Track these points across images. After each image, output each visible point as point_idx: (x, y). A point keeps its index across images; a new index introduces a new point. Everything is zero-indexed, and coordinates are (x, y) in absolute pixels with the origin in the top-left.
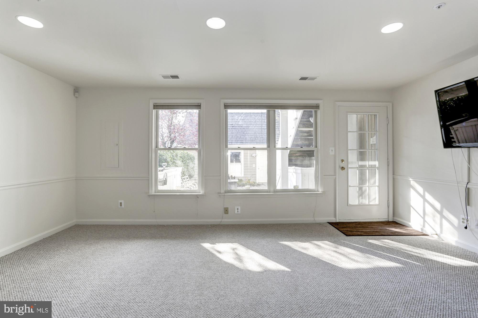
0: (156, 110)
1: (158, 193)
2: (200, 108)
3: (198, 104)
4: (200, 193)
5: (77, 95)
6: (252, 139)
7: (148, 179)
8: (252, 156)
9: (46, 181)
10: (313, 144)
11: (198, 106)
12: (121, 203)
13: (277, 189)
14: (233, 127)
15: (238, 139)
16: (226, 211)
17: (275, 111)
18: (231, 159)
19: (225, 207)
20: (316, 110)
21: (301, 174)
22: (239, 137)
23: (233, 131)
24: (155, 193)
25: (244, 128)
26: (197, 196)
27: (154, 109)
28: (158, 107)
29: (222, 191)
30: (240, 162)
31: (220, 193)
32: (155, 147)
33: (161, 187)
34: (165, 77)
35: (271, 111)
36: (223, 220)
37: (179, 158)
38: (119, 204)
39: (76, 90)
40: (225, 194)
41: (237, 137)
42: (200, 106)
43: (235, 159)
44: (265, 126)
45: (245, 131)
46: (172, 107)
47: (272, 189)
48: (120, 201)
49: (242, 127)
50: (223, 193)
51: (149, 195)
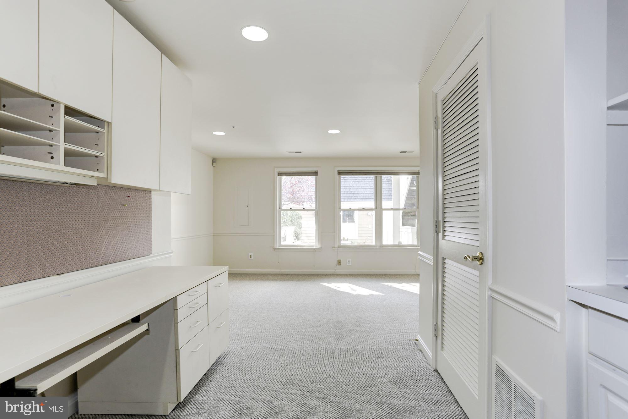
0: (279, 177)
1: (281, 247)
2: (317, 175)
3: (316, 171)
4: (317, 247)
5: (215, 164)
6: (367, 195)
7: (273, 235)
8: (367, 215)
9: (196, 236)
10: (416, 205)
11: (315, 174)
12: (251, 256)
13: (383, 244)
14: (346, 181)
15: (351, 195)
16: (339, 263)
17: (381, 177)
18: (343, 218)
19: (339, 259)
20: (418, 175)
21: (411, 233)
22: (353, 192)
23: (346, 185)
24: (279, 247)
25: (358, 182)
26: (315, 250)
27: (278, 176)
28: (281, 174)
29: (336, 246)
30: (354, 222)
31: (334, 247)
32: (279, 208)
33: (283, 243)
34: (290, 152)
35: (379, 176)
36: (336, 271)
37: (289, 217)
38: (249, 256)
39: (214, 160)
40: (338, 248)
41: (350, 193)
42: (317, 173)
43: (348, 219)
44: (373, 190)
45: (359, 185)
46: (293, 174)
47: (379, 245)
48: (250, 254)
49: (357, 181)
50: (337, 248)
51: (274, 249)
